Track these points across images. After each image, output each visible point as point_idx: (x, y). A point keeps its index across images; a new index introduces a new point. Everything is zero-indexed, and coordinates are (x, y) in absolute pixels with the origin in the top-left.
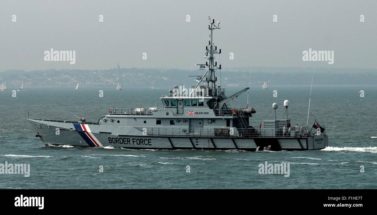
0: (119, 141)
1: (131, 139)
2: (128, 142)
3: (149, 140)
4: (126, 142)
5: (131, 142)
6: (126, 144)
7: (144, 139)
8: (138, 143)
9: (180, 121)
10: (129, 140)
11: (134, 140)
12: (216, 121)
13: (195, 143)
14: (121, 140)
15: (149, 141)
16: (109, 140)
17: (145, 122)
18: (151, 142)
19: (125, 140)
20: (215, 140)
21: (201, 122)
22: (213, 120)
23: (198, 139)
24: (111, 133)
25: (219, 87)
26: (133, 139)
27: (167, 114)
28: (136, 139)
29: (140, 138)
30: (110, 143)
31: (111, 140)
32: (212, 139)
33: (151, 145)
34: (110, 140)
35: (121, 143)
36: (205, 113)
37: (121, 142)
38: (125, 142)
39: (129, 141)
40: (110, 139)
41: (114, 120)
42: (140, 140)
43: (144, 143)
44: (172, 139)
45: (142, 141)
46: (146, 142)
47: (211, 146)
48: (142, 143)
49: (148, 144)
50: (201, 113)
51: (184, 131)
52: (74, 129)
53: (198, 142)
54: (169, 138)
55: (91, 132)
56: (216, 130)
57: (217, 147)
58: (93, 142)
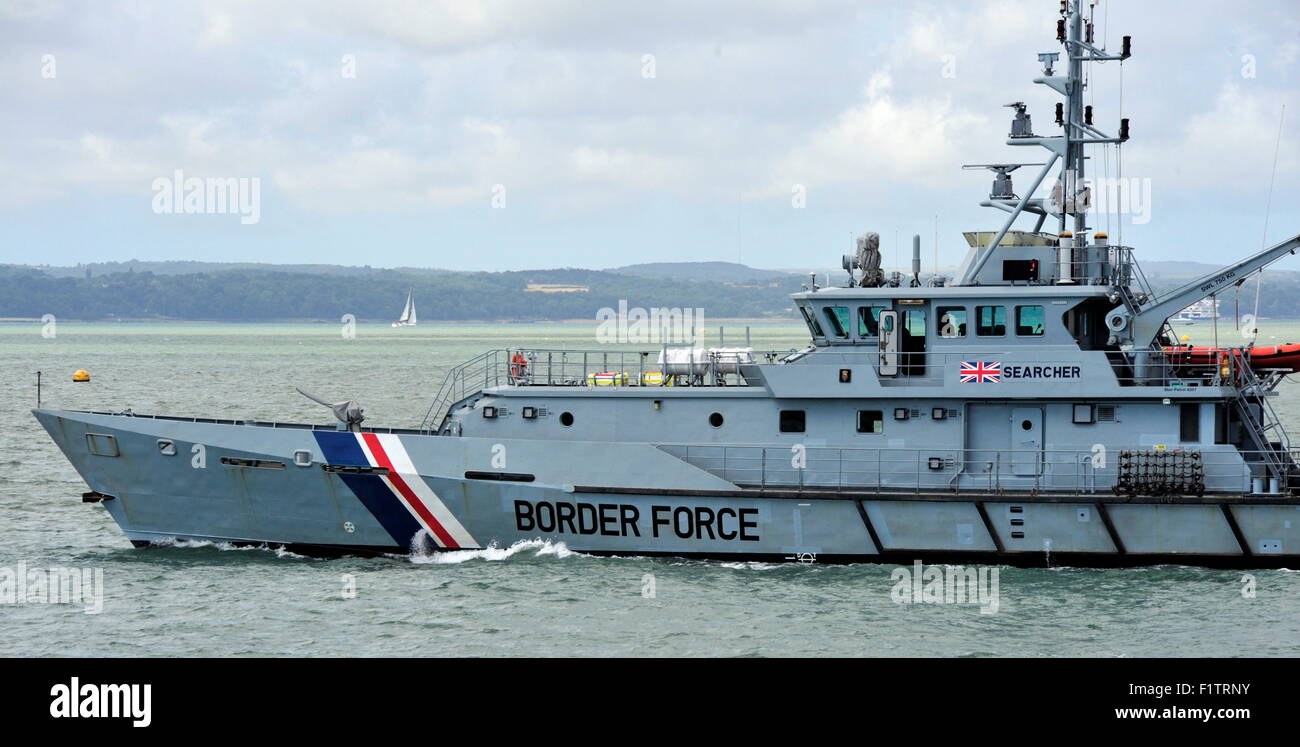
0: (575, 521)
1: (645, 507)
2: (629, 526)
3: (743, 512)
4: (617, 526)
5: (645, 522)
6: (616, 533)
7: (716, 506)
8: (684, 529)
9: (916, 414)
10: (630, 514)
11: (661, 515)
12: (1121, 413)
13: (1004, 528)
14: (587, 513)
15: (748, 518)
16: (519, 516)
17: (716, 420)
18: (753, 525)
19: (608, 513)
20: (1118, 515)
21: (1034, 417)
22: (1103, 408)
23: (1024, 507)
24: (530, 478)
25: (1100, 237)
26: (655, 509)
27: (846, 377)
28: (673, 510)
29: (692, 504)
30: (521, 527)
31: (529, 516)
32: (1102, 506)
33: (756, 538)
34: (525, 516)
35: (583, 531)
36: (1062, 372)
37: (588, 525)
38: (609, 526)
39: (633, 521)
40: (524, 509)
41: (543, 412)
42: (693, 511)
43: (714, 527)
44: (875, 511)
45: (705, 517)
46: (731, 524)
47: (1103, 545)
48: (704, 529)
49: (738, 535)
50: (1038, 371)
51: (938, 466)
52: (319, 457)
53: (1020, 523)
54: (861, 500)
55: (415, 472)
56: (1125, 459)
57: (1133, 547)
58: (425, 526)
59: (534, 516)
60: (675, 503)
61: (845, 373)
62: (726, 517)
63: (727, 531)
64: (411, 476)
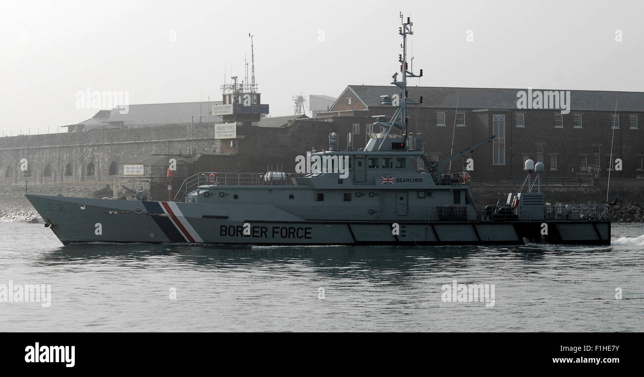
0: (243, 232)
1: (270, 227)
2: (263, 234)
3: (306, 228)
5: (270, 233)
6: (258, 237)
7: (296, 227)
8: (284, 235)
9: (363, 195)
10: (264, 230)
11: (276, 230)
12: (434, 194)
13: (400, 234)
15: (308, 231)
16: (221, 231)
17: (291, 197)
18: (310, 233)
19: (256, 230)
20: (438, 228)
21: (403, 195)
22: (428, 192)
23: (407, 226)
24: (227, 217)
26: (274, 228)
28: (281, 228)
29: (288, 226)
30: (221, 235)
32: (432, 225)
33: (311, 238)
34: (224, 231)
38: (256, 234)
39: (265, 232)
40: (224, 228)
41: (227, 194)
42: (288, 229)
43: (295, 234)
44: (353, 227)
45: (292, 230)
46: (301, 233)
47: (431, 238)
48: (291, 235)
49: (304, 237)
50: (408, 180)
51: (372, 212)
52: (145, 210)
53: (405, 232)
54: (349, 224)
55: (183, 216)
56: (440, 210)
57: (442, 239)
58: (183, 235)
59: (227, 231)
60: (281, 226)
61: (341, 181)
62: (300, 230)
63: (300, 236)
64: (182, 217)
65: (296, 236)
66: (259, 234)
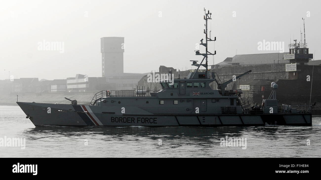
0: (123, 120)
3: (154, 118)
5: (136, 121)
6: (130, 123)
7: (149, 118)
8: (143, 122)
9: (184, 101)
10: (133, 119)
11: (139, 119)
12: (220, 101)
13: (202, 121)
14: (125, 119)
15: (155, 119)
16: (112, 120)
17: (147, 102)
18: (156, 121)
19: (129, 119)
20: (221, 118)
22: (217, 100)
23: (205, 117)
24: (114, 113)
26: (138, 118)
27: (172, 95)
28: (141, 118)
29: (145, 117)
30: (112, 122)
31: (114, 120)
32: (219, 116)
33: (157, 123)
35: (124, 122)
37: (125, 121)
38: (129, 121)
39: (133, 120)
40: (113, 118)
41: (115, 101)
43: (149, 121)
44: (178, 118)
45: (147, 119)
46: (152, 120)
47: (218, 123)
48: (147, 122)
49: (153, 123)
50: (206, 93)
51: (188, 110)
52: (74, 110)
53: (204, 120)
54: (176, 116)
55: (92, 112)
56: (223, 108)
57: (224, 123)
58: (93, 122)
59: (115, 120)
60: (141, 117)
61: (172, 94)
62: (151, 119)
63: (151, 122)
65: (149, 122)
66: (130, 121)
